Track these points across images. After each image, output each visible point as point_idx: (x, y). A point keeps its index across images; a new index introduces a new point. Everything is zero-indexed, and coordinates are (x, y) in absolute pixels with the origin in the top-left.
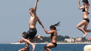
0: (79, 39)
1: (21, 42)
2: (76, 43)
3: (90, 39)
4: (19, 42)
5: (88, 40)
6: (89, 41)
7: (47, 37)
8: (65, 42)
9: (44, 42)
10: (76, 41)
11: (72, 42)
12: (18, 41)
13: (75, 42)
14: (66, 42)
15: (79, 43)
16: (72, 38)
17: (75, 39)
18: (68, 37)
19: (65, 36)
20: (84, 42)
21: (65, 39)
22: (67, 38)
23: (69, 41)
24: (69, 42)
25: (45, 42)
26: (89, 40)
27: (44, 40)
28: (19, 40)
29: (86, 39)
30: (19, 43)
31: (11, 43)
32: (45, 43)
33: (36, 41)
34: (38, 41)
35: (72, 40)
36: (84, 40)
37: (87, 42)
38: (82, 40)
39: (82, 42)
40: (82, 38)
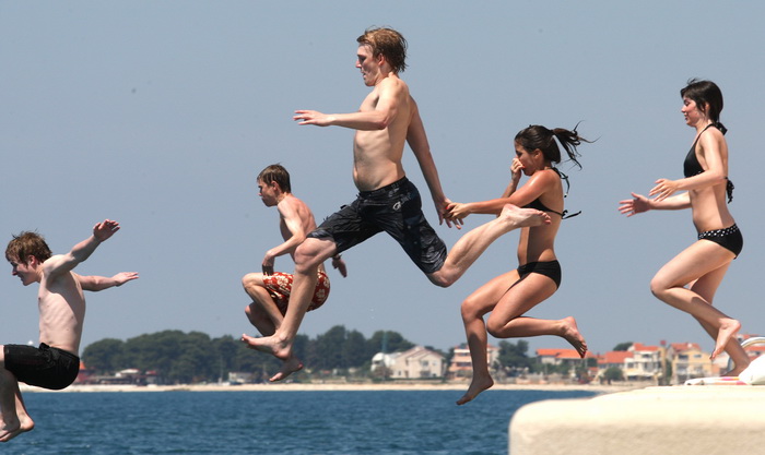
2: (458, 385)
3: (556, 356)
5: (545, 360)
6: (551, 369)
8: (376, 381)
9: (215, 380)
10: (453, 368)
11: (426, 377)
13: (446, 377)
14: (385, 375)
16: (430, 349)
17: (448, 358)
18: (396, 344)
19: (379, 335)
20: (510, 374)
21: (378, 357)
22: (390, 350)
23: (406, 370)
24: (407, 380)
25: (225, 379)
26: (551, 361)
27: (221, 363)
29: (531, 353)
32: (225, 387)
33: (154, 372)
34: (172, 373)
35: (430, 364)
36: (517, 366)
37: (536, 382)
38: (498, 362)
39: (498, 378)
40: (499, 348)
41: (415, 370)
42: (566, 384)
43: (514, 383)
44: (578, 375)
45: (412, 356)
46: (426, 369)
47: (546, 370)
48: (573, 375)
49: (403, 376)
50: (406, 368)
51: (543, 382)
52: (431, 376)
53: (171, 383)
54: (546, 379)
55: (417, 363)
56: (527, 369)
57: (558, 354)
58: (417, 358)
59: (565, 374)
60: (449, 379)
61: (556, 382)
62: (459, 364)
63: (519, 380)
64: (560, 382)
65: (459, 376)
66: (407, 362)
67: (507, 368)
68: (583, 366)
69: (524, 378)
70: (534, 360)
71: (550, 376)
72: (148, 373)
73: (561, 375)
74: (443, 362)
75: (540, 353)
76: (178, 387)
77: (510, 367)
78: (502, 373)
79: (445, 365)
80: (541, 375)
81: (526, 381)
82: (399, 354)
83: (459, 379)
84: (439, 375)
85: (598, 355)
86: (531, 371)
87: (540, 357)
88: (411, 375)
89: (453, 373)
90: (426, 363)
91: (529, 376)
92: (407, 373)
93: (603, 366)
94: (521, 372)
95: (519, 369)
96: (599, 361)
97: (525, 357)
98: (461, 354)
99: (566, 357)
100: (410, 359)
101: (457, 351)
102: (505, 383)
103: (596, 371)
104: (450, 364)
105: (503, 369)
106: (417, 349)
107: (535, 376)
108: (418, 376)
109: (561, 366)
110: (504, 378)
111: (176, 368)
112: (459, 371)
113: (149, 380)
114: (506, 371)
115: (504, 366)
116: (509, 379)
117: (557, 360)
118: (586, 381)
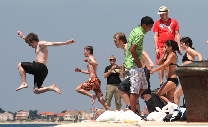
0: (24, 115)
2: (18, 123)
3: (45, 114)
5: (42, 115)
6: (44, 118)
10: (16, 118)
11: (8, 120)
13: (14, 120)
15: (25, 123)
16: (9, 112)
17: (15, 115)
20: (33, 119)
24: (3, 121)
26: (44, 115)
29: (38, 113)
35: (10, 117)
36: (34, 117)
37: (40, 121)
38: (29, 116)
39: (29, 121)
40: (29, 112)
41: (5, 118)
42: (49, 122)
43: (34, 122)
44: (52, 119)
45: (4, 114)
46: (9, 118)
47: (42, 118)
48: (50, 119)
49: (2, 120)
50: (3, 118)
51: (41, 121)
52: (10, 120)
54: (42, 121)
55: (6, 117)
56: (37, 118)
57: (46, 114)
58: (6, 115)
59: (48, 119)
60: (15, 121)
61: (45, 122)
62: (18, 117)
63: (35, 121)
64: (47, 122)
65: (18, 120)
66: (3, 116)
67: (32, 118)
68: (53, 117)
69: (36, 120)
70: (39, 115)
71: (44, 120)
73: (47, 120)
74: (13, 116)
75: (41, 114)
77: (32, 117)
79: (14, 117)
80: (41, 119)
81: (37, 121)
83: (18, 121)
84: (12, 120)
85: (57, 114)
86: (38, 119)
87: (41, 115)
88: (4, 120)
89: (16, 119)
90: (9, 117)
91: (38, 120)
92: (3, 119)
93: (59, 117)
94: (36, 119)
95: (35, 118)
96: (57, 116)
97: (37, 114)
98: (18, 114)
99: (48, 114)
100: (4, 115)
101: (17, 113)
102: (31, 122)
103: (57, 119)
104: (15, 117)
105: (31, 118)
106: (6, 112)
107: (39, 120)
108: (6, 120)
109: (47, 117)
110: (31, 120)
112: (18, 119)
114: (31, 119)
115: (31, 117)
116: (32, 121)
117: (45, 115)
118: (54, 121)
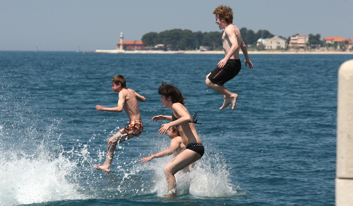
0: (302, 41)
1: (125, 47)
2: (292, 52)
3: (332, 40)
4: (121, 47)
5: (327, 42)
6: (330, 45)
7: (206, 33)
8: (259, 50)
9: (194, 49)
10: (290, 45)
11: (279, 48)
12: (119, 45)
13: (287, 48)
14: (262, 48)
15: (301, 52)
16: (281, 37)
17: (288, 41)
18: (267, 35)
19: (260, 32)
20: (314, 48)
21: (260, 40)
22: (265, 37)
23: (271, 46)
24: (271, 49)
25: (198, 49)
26: (330, 42)
27: (197, 42)
28: (121, 42)
29: (321, 39)
30: (121, 50)
31: (98, 51)
32: (198, 52)
33: (170, 45)
34: (177, 46)
35: (281, 43)
36: (316, 44)
37: (324, 50)
38: (308, 43)
39: (308, 49)
40: (309, 37)
41: (274, 46)
42: (336, 51)
43: (315, 51)
44: (341, 48)
45: (274, 40)
46: (279, 45)
47: (328, 46)
48: (339, 48)
49: (270, 48)
50: (271, 45)
51: (326, 50)
52: (281, 48)
53: (177, 50)
54: (328, 49)
55: (275, 43)
56: (320, 45)
58: (275, 41)
59: (336, 48)
61: (331, 51)
62: (292, 43)
63: (316, 50)
64: (333, 51)
65: (292, 48)
66: (271, 43)
67: (312, 45)
68: (343, 44)
69: (319, 49)
70: (323, 42)
71: (329, 48)
72: (168, 46)
73: (334, 48)
74: (286, 42)
75: (325, 39)
76: (180, 52)
78: (309, 47)
79: (287, 44)
80: (326, 48)
81: (319, 50)
82: (268, 39)
83: (292, 49)
84: (284, 48)
85: (349, 40)
86: (322, 46)
87: (325, 41)
88: (273, 48)
89: (290, 47)
90: (279, 43)
91: (321, 48)
92: (271, 47)
93: (351, 44)
94: (317, 47)
95: (317, 45)
96: (350, 42)
97: (319, 40)
98: (293, 40)
99: (336, 40)
100: (273, 41)
101: (292, 38)
102: (311, 51)
103: (348, 46)
104: (289, 43)
105: (310, 45)
106: (275, 37)
107: (323, 48)
108: (276, 48)
109: (334, 44)
110: (310, 49)
111: (179, 44)
112: (292, 46)
113: (168, 49)
116: (313, 50)
117: (332, 42)
118: (344, 50)
